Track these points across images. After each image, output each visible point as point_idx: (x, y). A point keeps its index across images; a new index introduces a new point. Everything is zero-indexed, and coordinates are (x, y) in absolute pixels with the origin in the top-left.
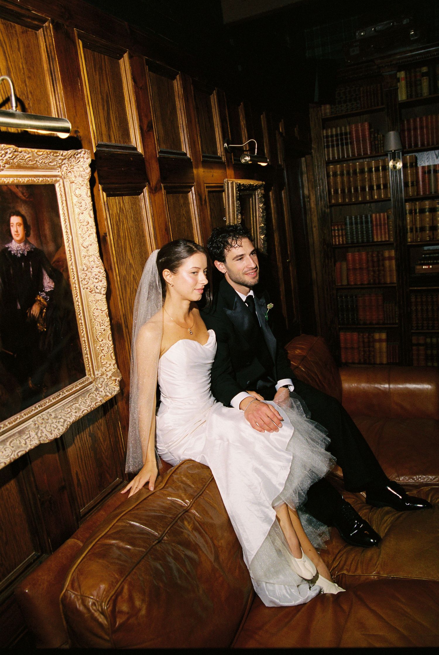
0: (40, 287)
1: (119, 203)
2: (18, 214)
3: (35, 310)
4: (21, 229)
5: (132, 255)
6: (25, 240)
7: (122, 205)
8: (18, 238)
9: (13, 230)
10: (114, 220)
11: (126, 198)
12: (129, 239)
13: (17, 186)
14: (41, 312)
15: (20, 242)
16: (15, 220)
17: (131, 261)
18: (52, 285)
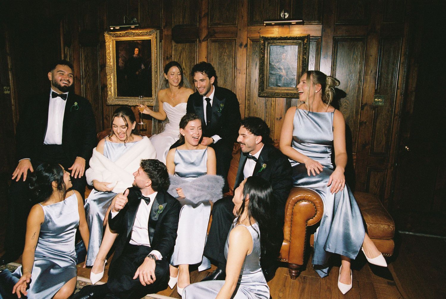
0: (141, 68)
1: (183, 46)
2: (137, 48)
3: (137, 73)
4: (137, 52)
5: (185, 65)
6: (138, 55)
7: (184, 46)
8: (136, 54)
9: (135, 52)
10: (179, 52)
11: (188, 44)
12: (185, 59)
13: (139, 40)
14: (139, 73)
15: (136, 55)
16: (136, 49)
17: (184, 67)
18: (144, 68)
